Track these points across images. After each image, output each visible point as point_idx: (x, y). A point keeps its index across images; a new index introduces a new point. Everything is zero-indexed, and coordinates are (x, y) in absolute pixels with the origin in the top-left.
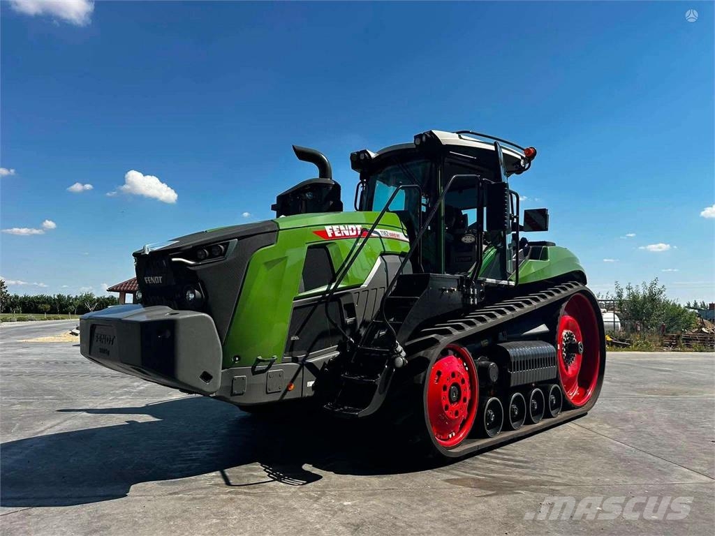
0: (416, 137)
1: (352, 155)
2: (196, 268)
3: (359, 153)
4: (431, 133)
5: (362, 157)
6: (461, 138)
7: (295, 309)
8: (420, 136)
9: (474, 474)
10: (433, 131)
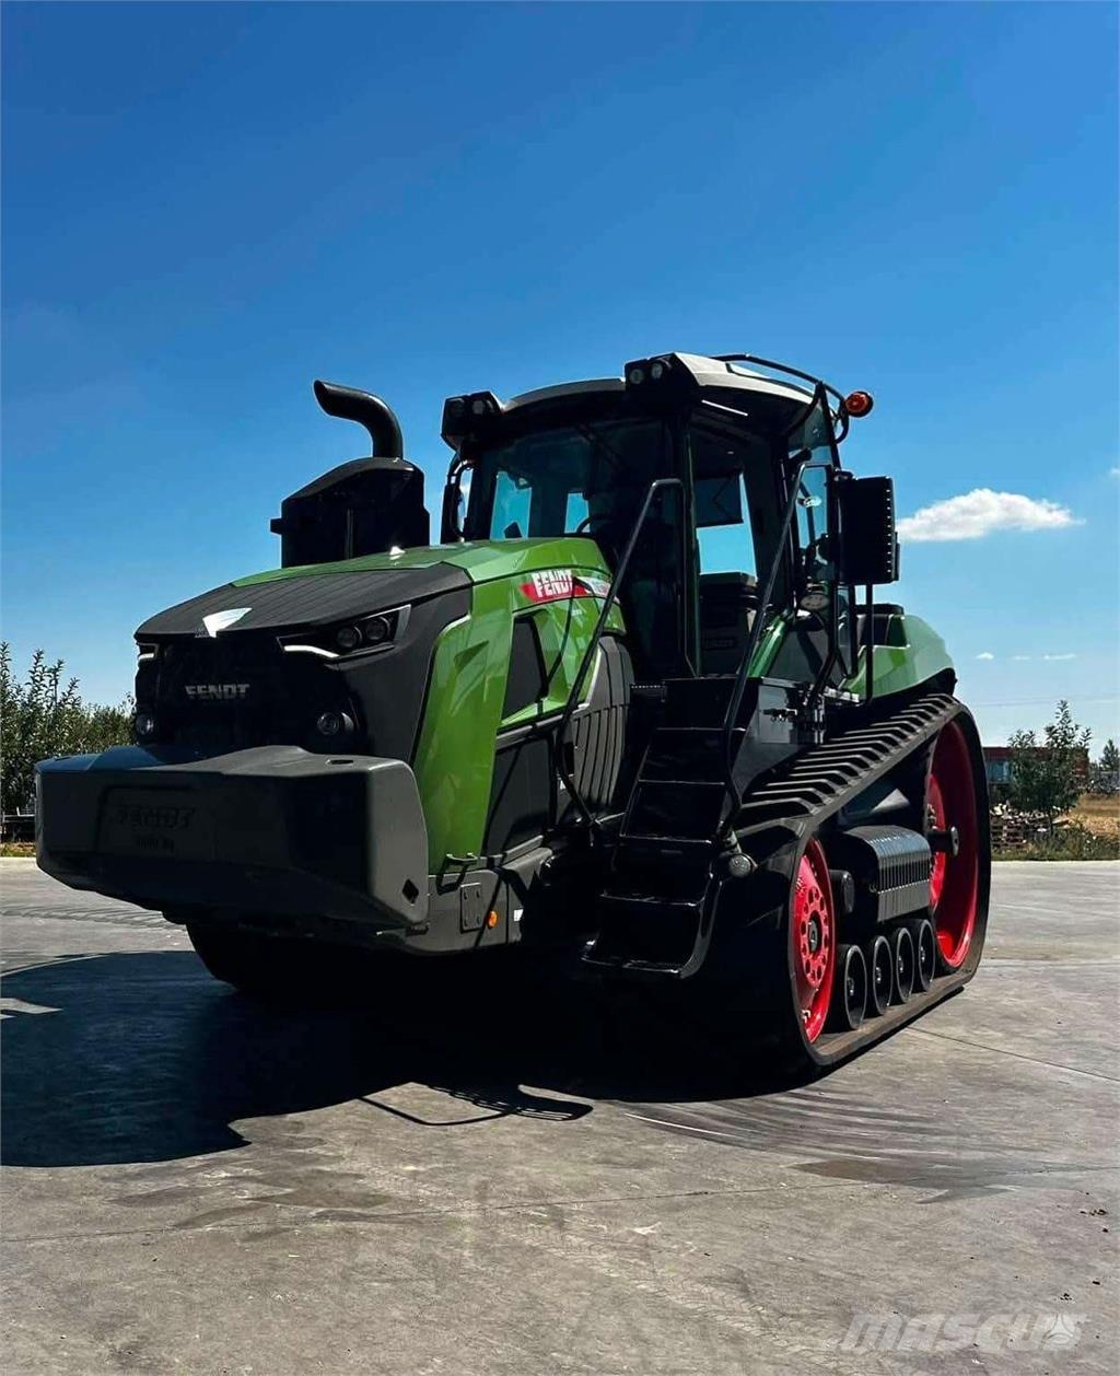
0: (630, 368)
1: (450, 406)
2: (344, 666)
3: (470, 400)
4: (673, 358)
5: (478, 408)
6: (730, 370)
7: (499, 752)
8: (645, 366)
9: (840, 1150)
10: (679, 355)
